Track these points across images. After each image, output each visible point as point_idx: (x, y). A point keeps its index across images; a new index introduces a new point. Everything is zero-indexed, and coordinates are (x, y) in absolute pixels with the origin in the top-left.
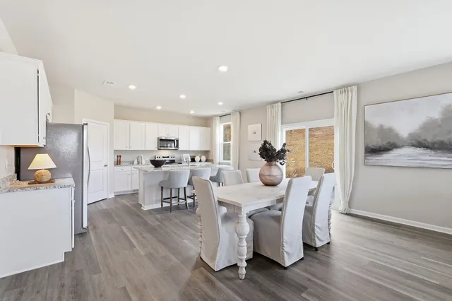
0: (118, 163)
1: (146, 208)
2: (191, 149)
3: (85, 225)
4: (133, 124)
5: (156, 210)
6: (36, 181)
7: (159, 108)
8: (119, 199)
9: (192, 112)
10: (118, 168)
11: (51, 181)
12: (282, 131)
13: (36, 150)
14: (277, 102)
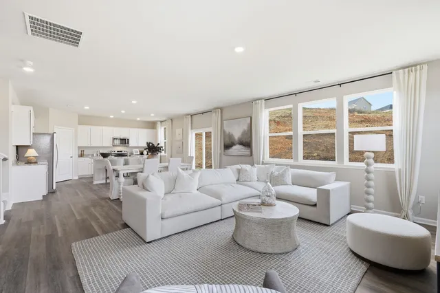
0: (82, 155)
1: (95, 183)
2: (140, 145)
3: (54, 188)
4: (92, 127)
5: (102, 184)
6: (29, 162)
7: (112, 117)
8: (81, 180)
9: (138, 119)
10: (82, 159)
11: (36, 163)
12: (192, 133)
13: (27, 147)
14: (188, 115)
